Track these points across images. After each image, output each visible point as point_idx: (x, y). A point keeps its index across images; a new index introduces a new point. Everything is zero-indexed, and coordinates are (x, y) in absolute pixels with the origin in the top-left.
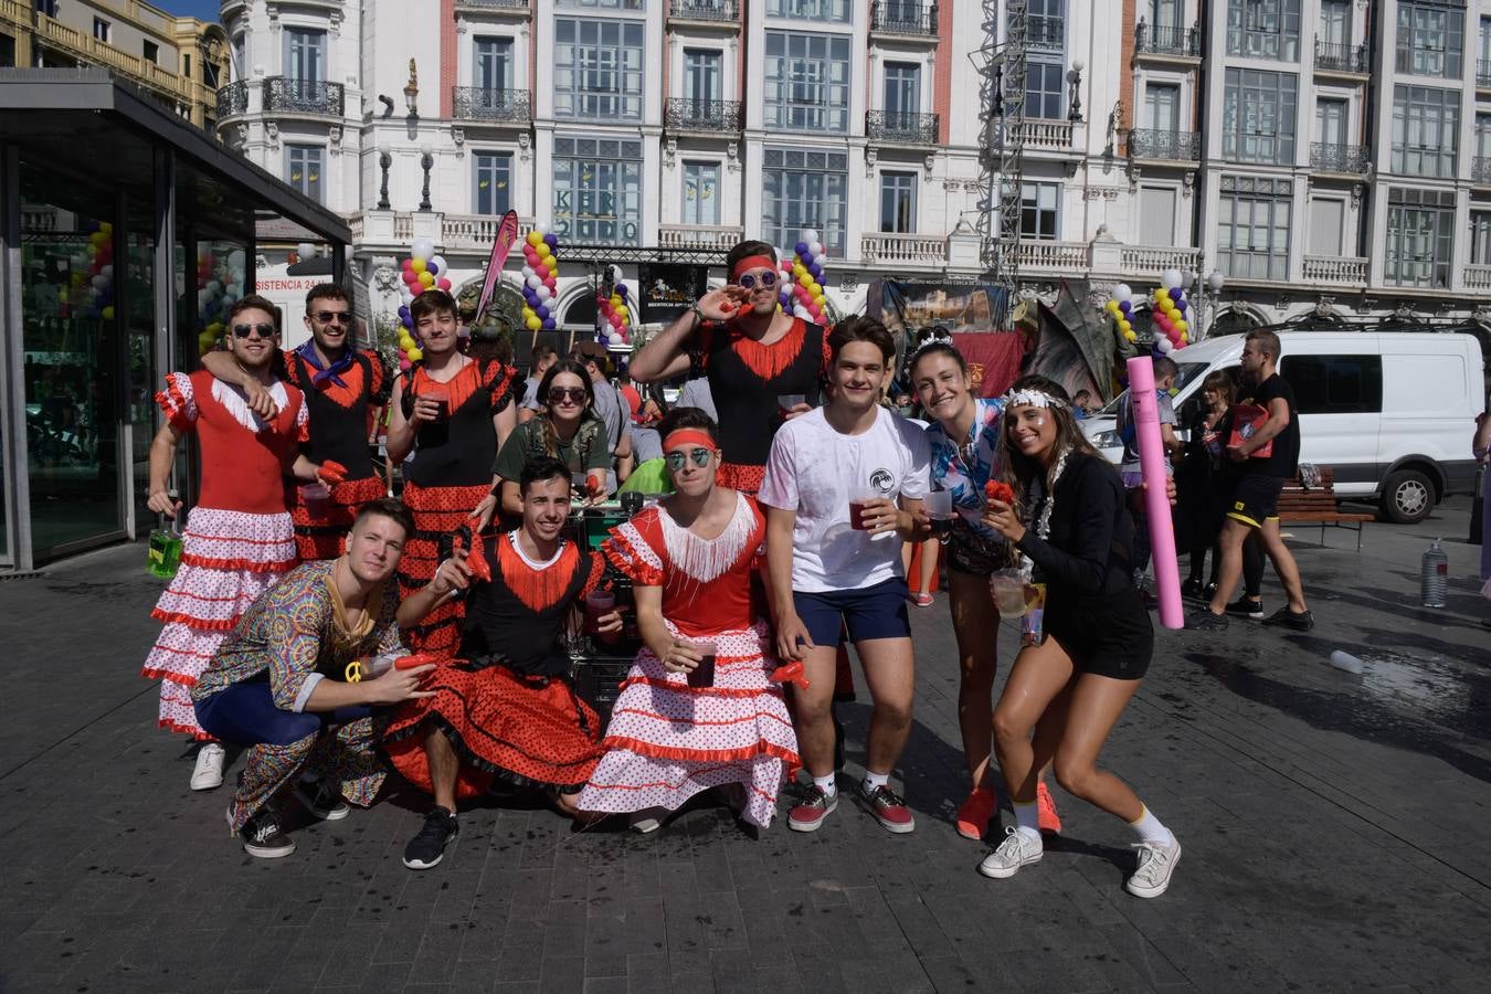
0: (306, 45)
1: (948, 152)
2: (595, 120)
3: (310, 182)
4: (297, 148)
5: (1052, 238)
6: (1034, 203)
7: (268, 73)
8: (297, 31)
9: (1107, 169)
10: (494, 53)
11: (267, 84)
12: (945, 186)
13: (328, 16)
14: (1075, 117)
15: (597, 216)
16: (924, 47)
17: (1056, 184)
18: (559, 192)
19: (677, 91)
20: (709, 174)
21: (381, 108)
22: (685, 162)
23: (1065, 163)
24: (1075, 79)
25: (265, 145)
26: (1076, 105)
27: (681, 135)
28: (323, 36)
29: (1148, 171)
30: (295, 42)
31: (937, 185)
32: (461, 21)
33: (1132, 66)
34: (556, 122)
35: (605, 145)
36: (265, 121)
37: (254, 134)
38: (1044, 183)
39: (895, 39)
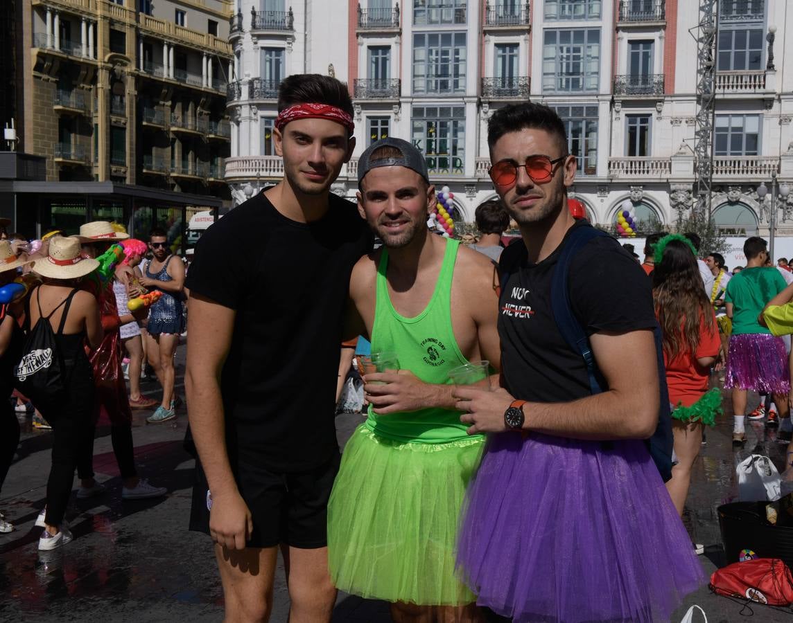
0: (274, 58)
1: (673, 99)
2: (437, 95)
4: (268, 120)
5: (755, 154)
6: (740, 129)
7: (253, 76)
8: (268, 50)
10: (380, 56)
11: (251, 83)
12: (672, 123)
13: (286, 40)
14: (771, 67)
15: (437, 155)
16: (657, 28)
17: (758, 115)
18: (415, 141)
19: (489, 73)
23: (763, 100)
24: (771, 38)
25: (250, 118)
26: (771, 58)
27: (490, 100)
28: (283, 52)
30: (268, 56)
31: (666, 123)
32: (360, 38)
34: (413, 98)
35: (442, 109)
36: (250, 105)
37: (245, 112)
38: (748, 115)
39: (637, 25)
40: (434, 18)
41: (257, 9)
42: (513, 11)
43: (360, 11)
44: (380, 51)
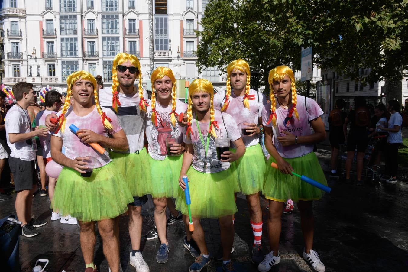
0: (16, 45)
1: (143, 59)
2: (69, 57)
3: (18, 72)
4: (15, 66)
7: (9, 51)
8: (14, 43)
9: (178, 60)
10: (51, 45)
11: (8, 54)
13: (19, 40)
14: (170, 50)
16: (137, 37)
17: (167, 64)
18: (63, 71)
19: (86, 50)
20: (94, 66)
21: (29, 57)
22: (89, 64)
23: (169, 59)
24: (170, 41)
25: (8, 65)
26: (170, 47)
27: (87, 59)
28: (19, 43)
29: (187, 60)
30: (14, 45)
32: (44, 39)
33: (183, 38)
34: (61, 58)
35: (71, 62)
36: (8, 61)
37: (6, 63)
38: (165, 64)
39: (131, 36)
40: (68, 33)
41: (9, 30)
42: (93, 31)
43: (43, 30)
44: (51, 43)
